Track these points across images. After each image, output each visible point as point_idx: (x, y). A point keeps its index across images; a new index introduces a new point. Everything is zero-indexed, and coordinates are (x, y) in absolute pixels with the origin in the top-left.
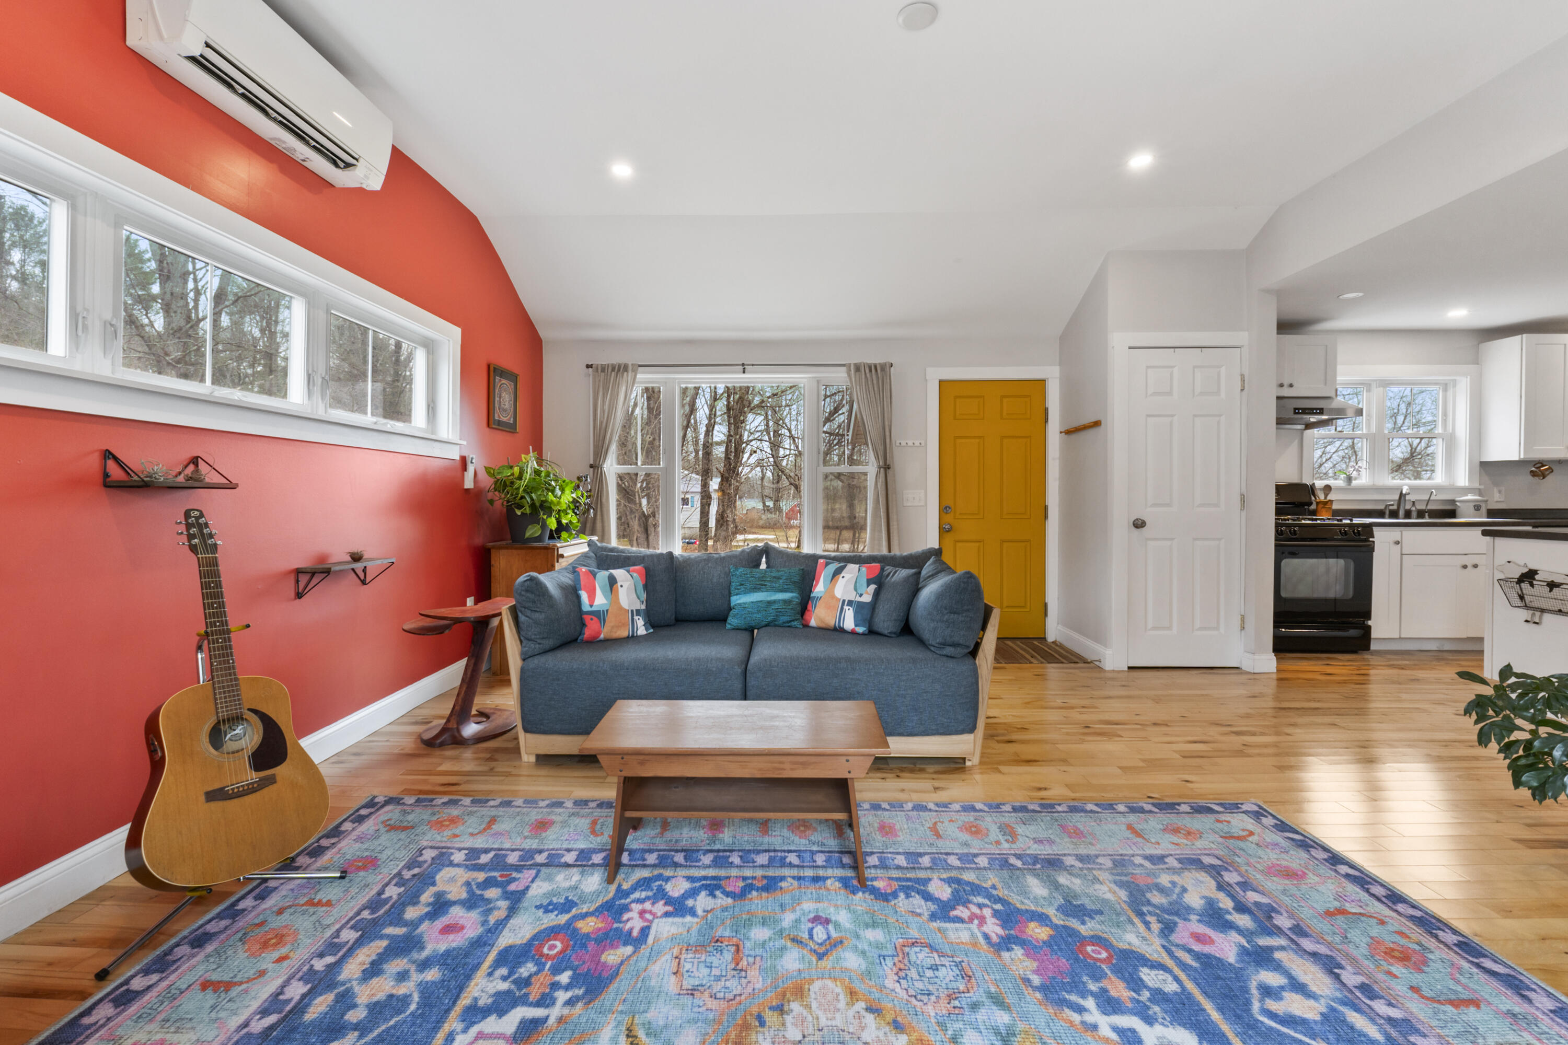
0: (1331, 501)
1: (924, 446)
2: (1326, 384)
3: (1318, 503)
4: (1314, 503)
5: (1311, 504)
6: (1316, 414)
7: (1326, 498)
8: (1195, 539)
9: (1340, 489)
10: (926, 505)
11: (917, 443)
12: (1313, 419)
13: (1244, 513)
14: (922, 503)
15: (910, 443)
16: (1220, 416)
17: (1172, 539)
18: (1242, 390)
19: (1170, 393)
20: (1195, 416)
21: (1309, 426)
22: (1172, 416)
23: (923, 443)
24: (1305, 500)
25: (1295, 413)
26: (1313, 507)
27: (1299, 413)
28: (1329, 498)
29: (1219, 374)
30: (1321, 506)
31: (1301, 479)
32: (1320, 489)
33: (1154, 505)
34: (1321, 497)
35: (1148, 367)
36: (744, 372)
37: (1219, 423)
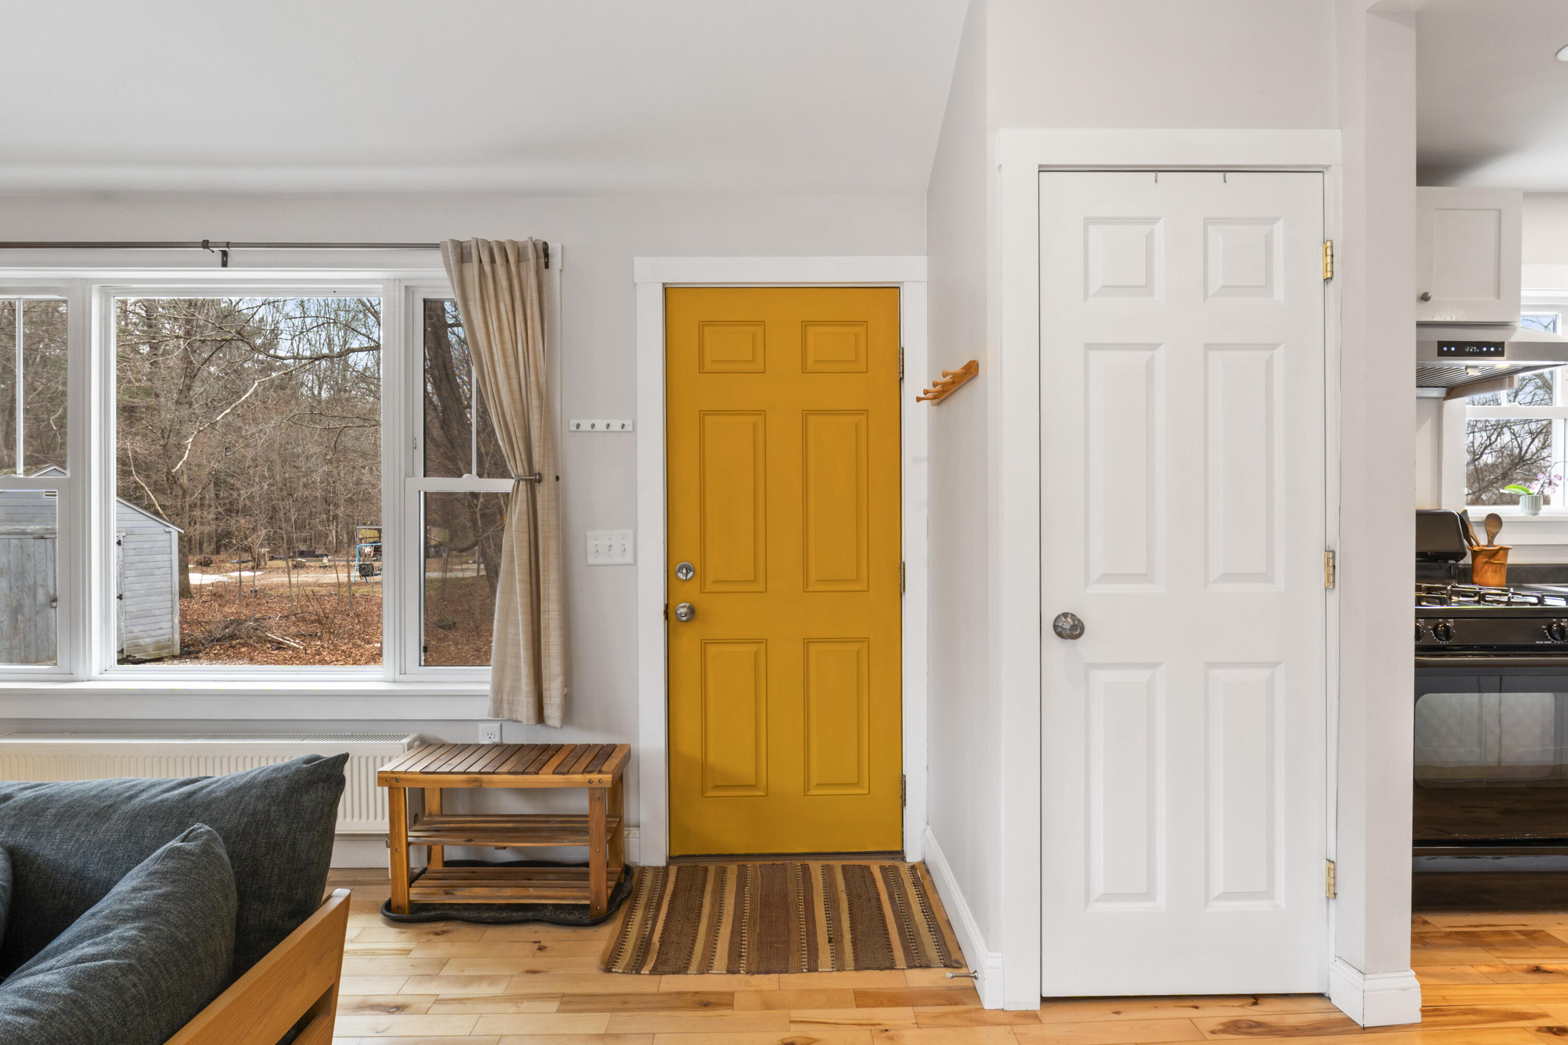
0: (1505, 550)
1: (628, 431)
2: (1498, 295)
3: (1475, 554)
4: (1469, 553)
5: (1464, 555)
6: (1489, 354)
7: (1490, 542)
8: (1210, 665)
9: (1518, 523)
10: (635, 563)
11: (615, 426)
12: (1475, 367)
13: (1333, 597)
14: (628, 559)
15: (601, 426)
16: (1273, 346)
17: (1155, 666)
18: (1327, 280)
19: (1147, 288)
20: (1209, 347)
21: (1454, 391)
22: (1153, 347)
23: (628, 423)
24: (1453, 548)
25: (1441, 353)
26: (1468, 560)
27: (1449, 354)
28: (1500, 541)
29: (1269, 241)
30: (1481, 560)
31: (1439, 502)
32: (1478, 523)
33: (1106, 578)
34: (1481, 537)
35: (1089, 221)
36: (224, 264)
37: (1269, 364)
